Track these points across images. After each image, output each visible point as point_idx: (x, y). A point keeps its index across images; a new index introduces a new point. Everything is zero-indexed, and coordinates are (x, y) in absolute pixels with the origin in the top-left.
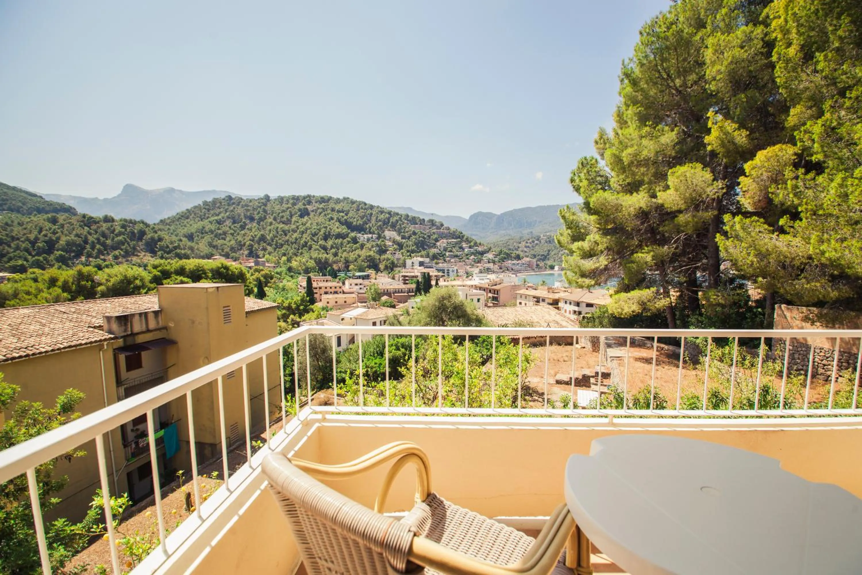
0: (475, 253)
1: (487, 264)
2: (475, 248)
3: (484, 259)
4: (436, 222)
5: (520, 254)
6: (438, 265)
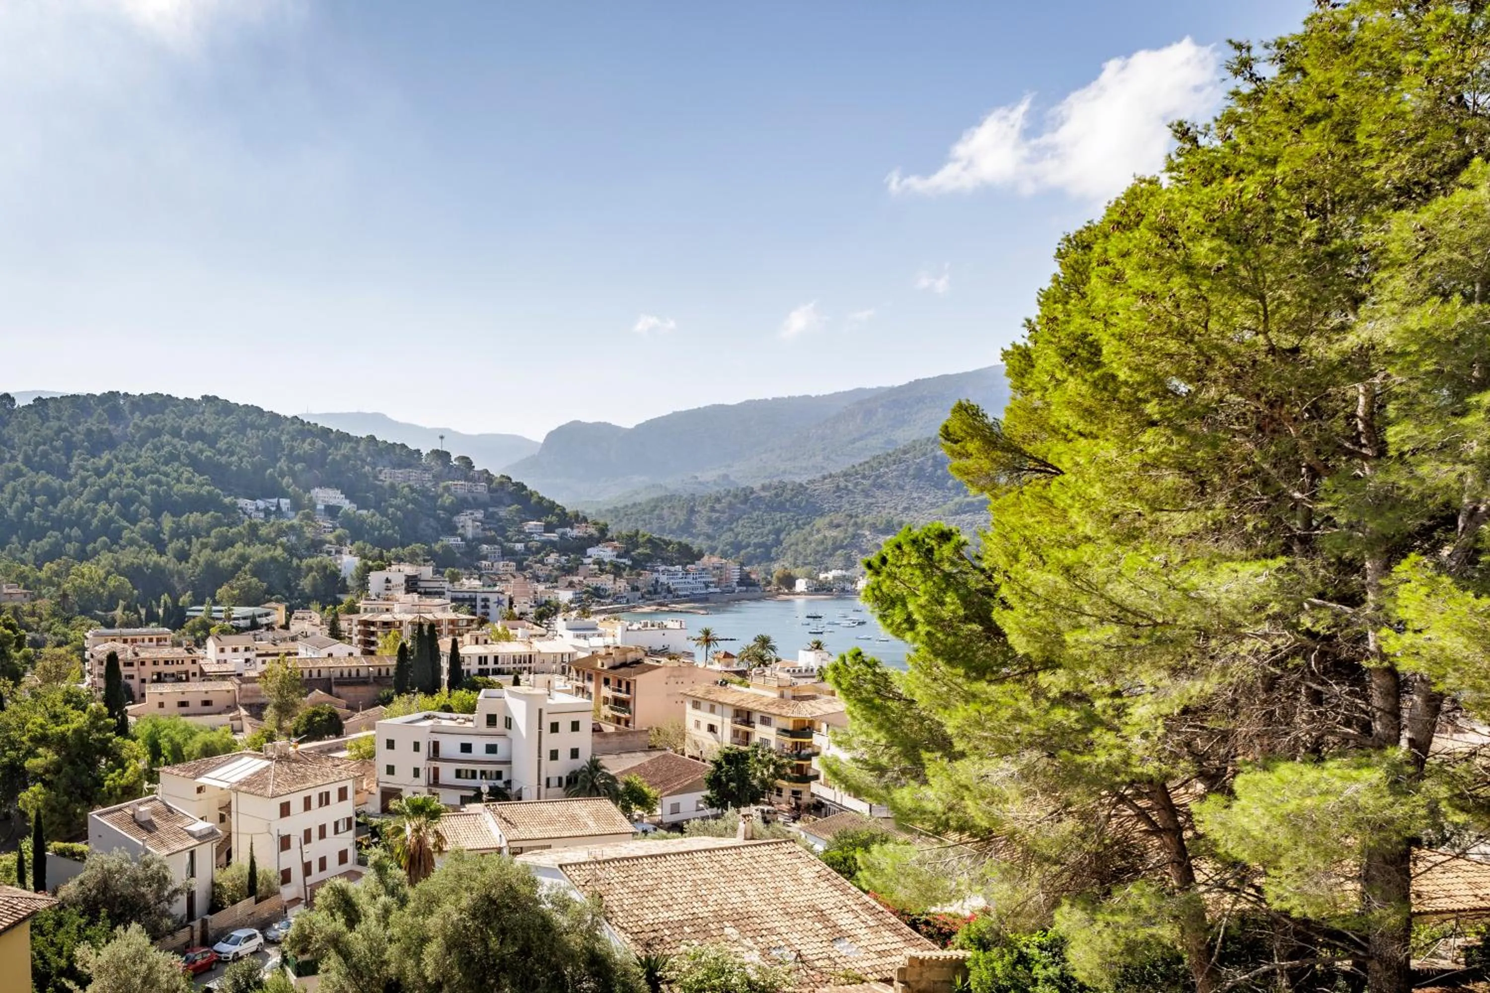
0: (563, 547)
1: (595, 575)
2: (560, 530)
3: (586, 561)
4: (453, 459)
5: (693, 543)
6: (456, 583)
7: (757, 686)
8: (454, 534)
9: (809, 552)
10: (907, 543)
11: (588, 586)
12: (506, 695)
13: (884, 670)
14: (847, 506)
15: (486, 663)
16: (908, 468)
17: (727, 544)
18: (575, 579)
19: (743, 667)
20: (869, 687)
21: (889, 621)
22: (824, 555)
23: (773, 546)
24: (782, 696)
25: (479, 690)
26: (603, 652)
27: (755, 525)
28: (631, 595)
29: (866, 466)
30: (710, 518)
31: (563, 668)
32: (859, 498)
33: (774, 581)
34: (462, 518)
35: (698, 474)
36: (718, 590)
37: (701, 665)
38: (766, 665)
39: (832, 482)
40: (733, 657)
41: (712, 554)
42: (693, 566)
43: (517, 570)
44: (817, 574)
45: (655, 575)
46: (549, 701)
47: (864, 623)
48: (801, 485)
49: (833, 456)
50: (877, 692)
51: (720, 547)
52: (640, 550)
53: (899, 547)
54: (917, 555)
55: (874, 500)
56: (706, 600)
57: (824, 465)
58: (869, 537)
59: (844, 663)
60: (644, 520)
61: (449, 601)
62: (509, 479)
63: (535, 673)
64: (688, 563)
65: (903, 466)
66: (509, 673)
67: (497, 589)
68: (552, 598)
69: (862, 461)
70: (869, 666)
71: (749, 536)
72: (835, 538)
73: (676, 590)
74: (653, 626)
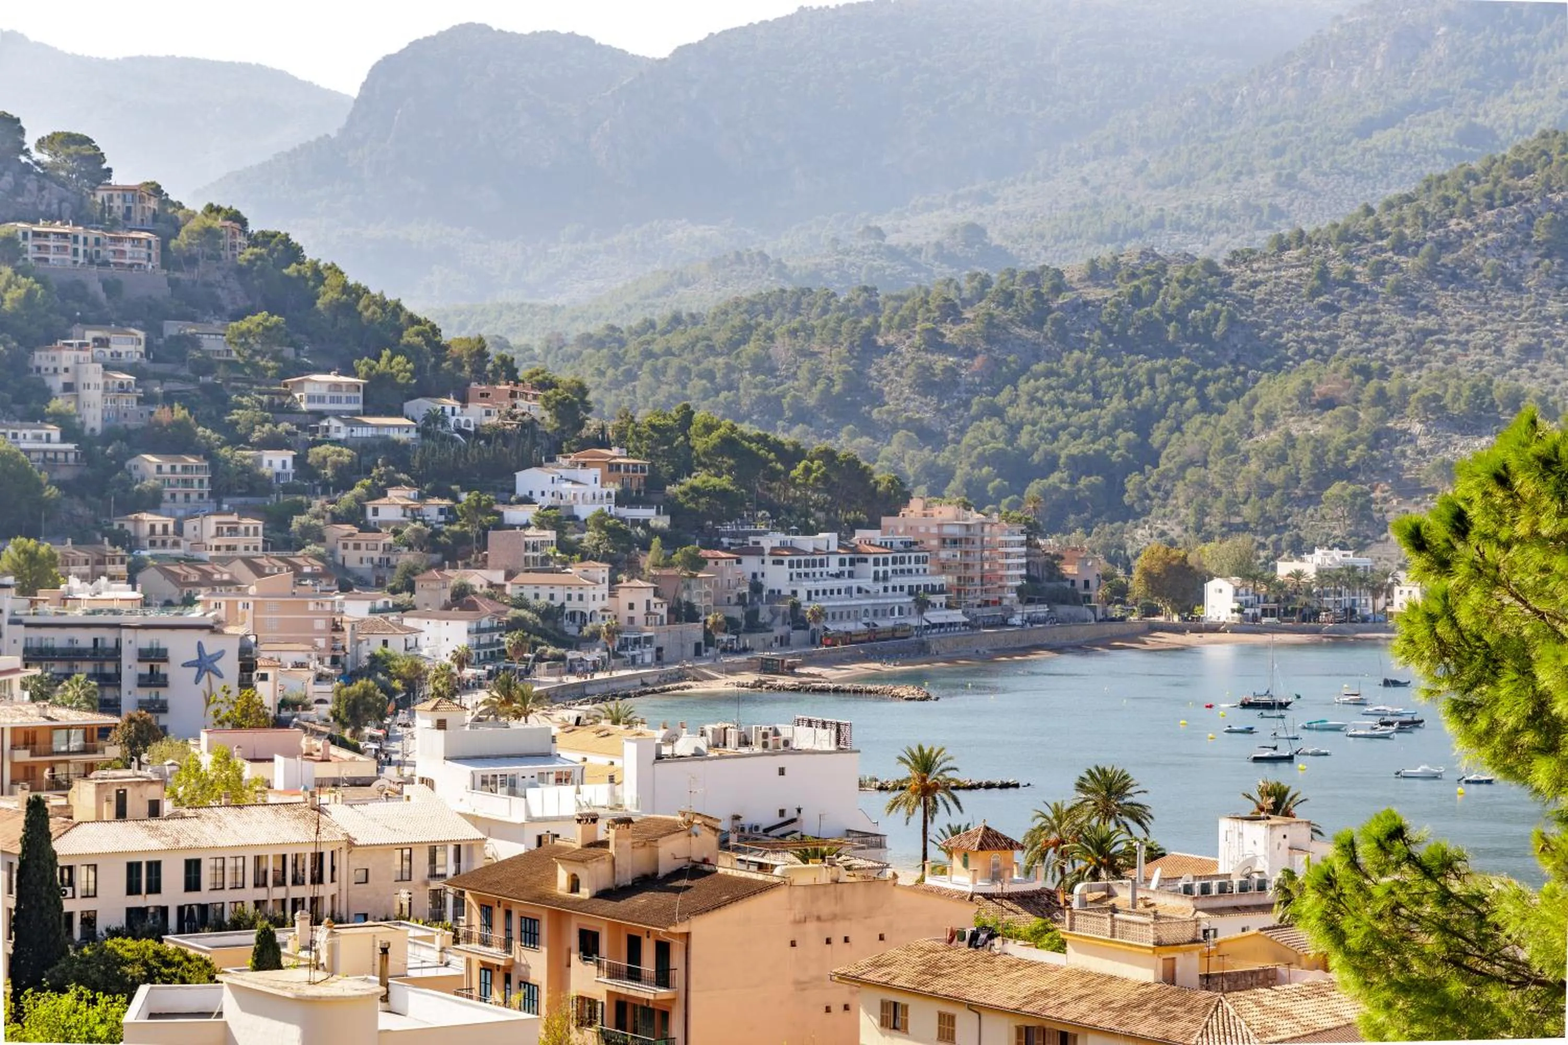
0: (431, 465)
1: (543, 565)
2: (421, 406)
3: (515, 514)
4: (30, 141)
5: (873, 456)
6: (42, 594)
7: (1091, 945)
8: (36, 416)
9: (1241, 489)
10: (1527, 468)
11: (521, 603)
12: (229, 1004)
13: (1475, 885)
14: (1353, 338)
15: (155, 887)
16: (1530, 222)
17: (983, 460)
18: (477, 579)
19: (1041, 882)
20: (1431, 942)
21: (1482, 723)
22: (1288, 499)
23: (1128, 468)
24: (1170, 977)
25: (130, 992)
26: (574, 837)
27: (1068, 397)
28: (666, 635)
29: (1407, 210)
30: (926, 369)
31: (437, 898)
32: (1391, 317)
33: (1137, 585)
34: (67, 357)
35: (884, 223)
36: (957, 616)
37: (908, 877)
38: (1117, 873)
39: (1301, 262)
40: (1011, 845)
41: (936, 492)
42: (875, 535)
43: (270, 545)
44: (1270, 564)
45: (751, 564)
46: (386, 1022)
47: (1416, 724)
48: (1210, 267)
49: (1305, 175)
50: (1455, 961)
51: (962, 471)
52: (700, 478)
53: (1503, 479)
54: (1555, 507)
55: (1432, 322)
56: (922, 651)
57: (1281, 201)
58: (1422, 442)
59: (1354, 864)
60: (709, 375)
61: (16, 661)
62: (237, 218)
63: (337, 919)
64: (859, 525)
65: (1515, 215)
66: (238, 924)
67: (196, 614)
68: (396, 646)
69: (1394, 192)
70: (1428, 873)
71: (1054, 435)
72: (1320, 443)
73: (819, 614)
74: (745, 742)
